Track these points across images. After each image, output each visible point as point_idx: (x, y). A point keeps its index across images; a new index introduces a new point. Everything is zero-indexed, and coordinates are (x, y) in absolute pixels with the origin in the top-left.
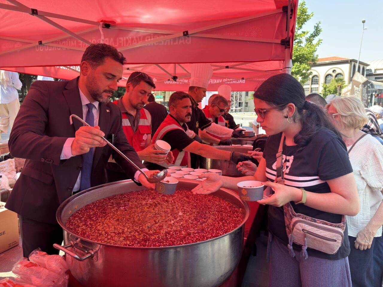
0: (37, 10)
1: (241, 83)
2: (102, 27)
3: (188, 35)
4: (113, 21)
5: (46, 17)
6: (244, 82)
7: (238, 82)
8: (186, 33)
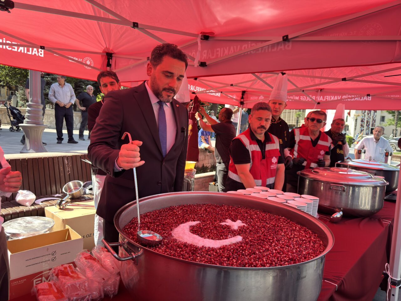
0: (138, 23)
1: (365, 100)
2: (201, 39)
3: (288, 39)
4: (212, 32)
5: (146, 30)
6: (370, 100)
7: (362, 100)
8: (286, 38)
